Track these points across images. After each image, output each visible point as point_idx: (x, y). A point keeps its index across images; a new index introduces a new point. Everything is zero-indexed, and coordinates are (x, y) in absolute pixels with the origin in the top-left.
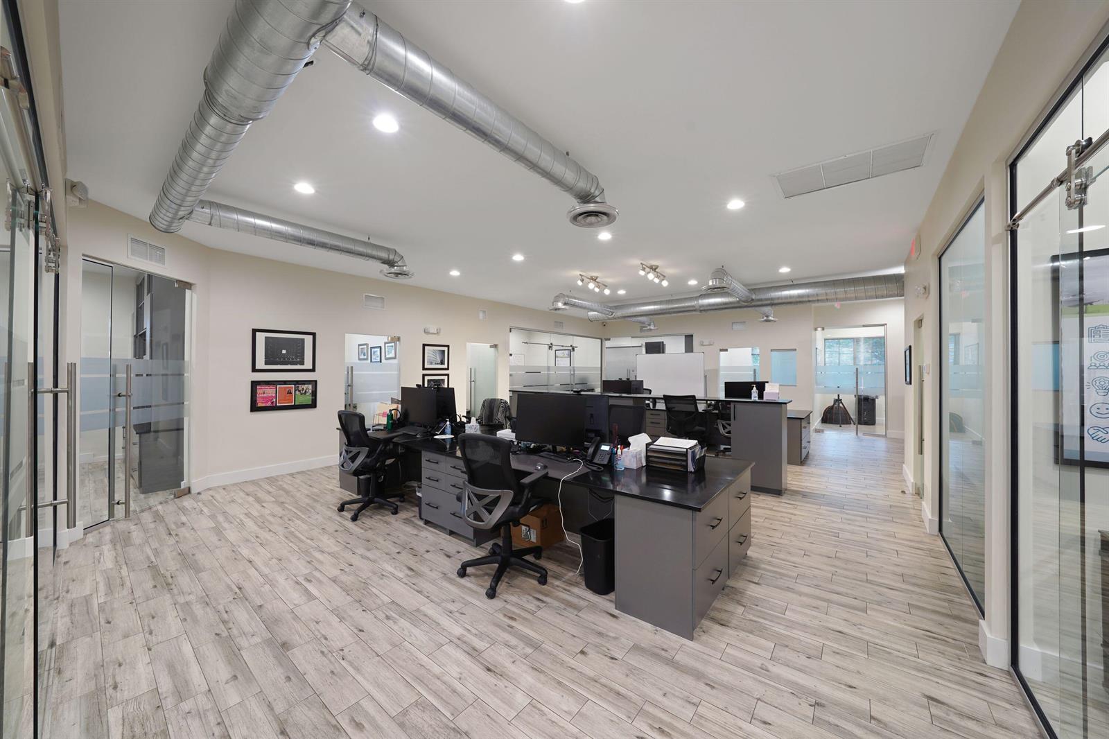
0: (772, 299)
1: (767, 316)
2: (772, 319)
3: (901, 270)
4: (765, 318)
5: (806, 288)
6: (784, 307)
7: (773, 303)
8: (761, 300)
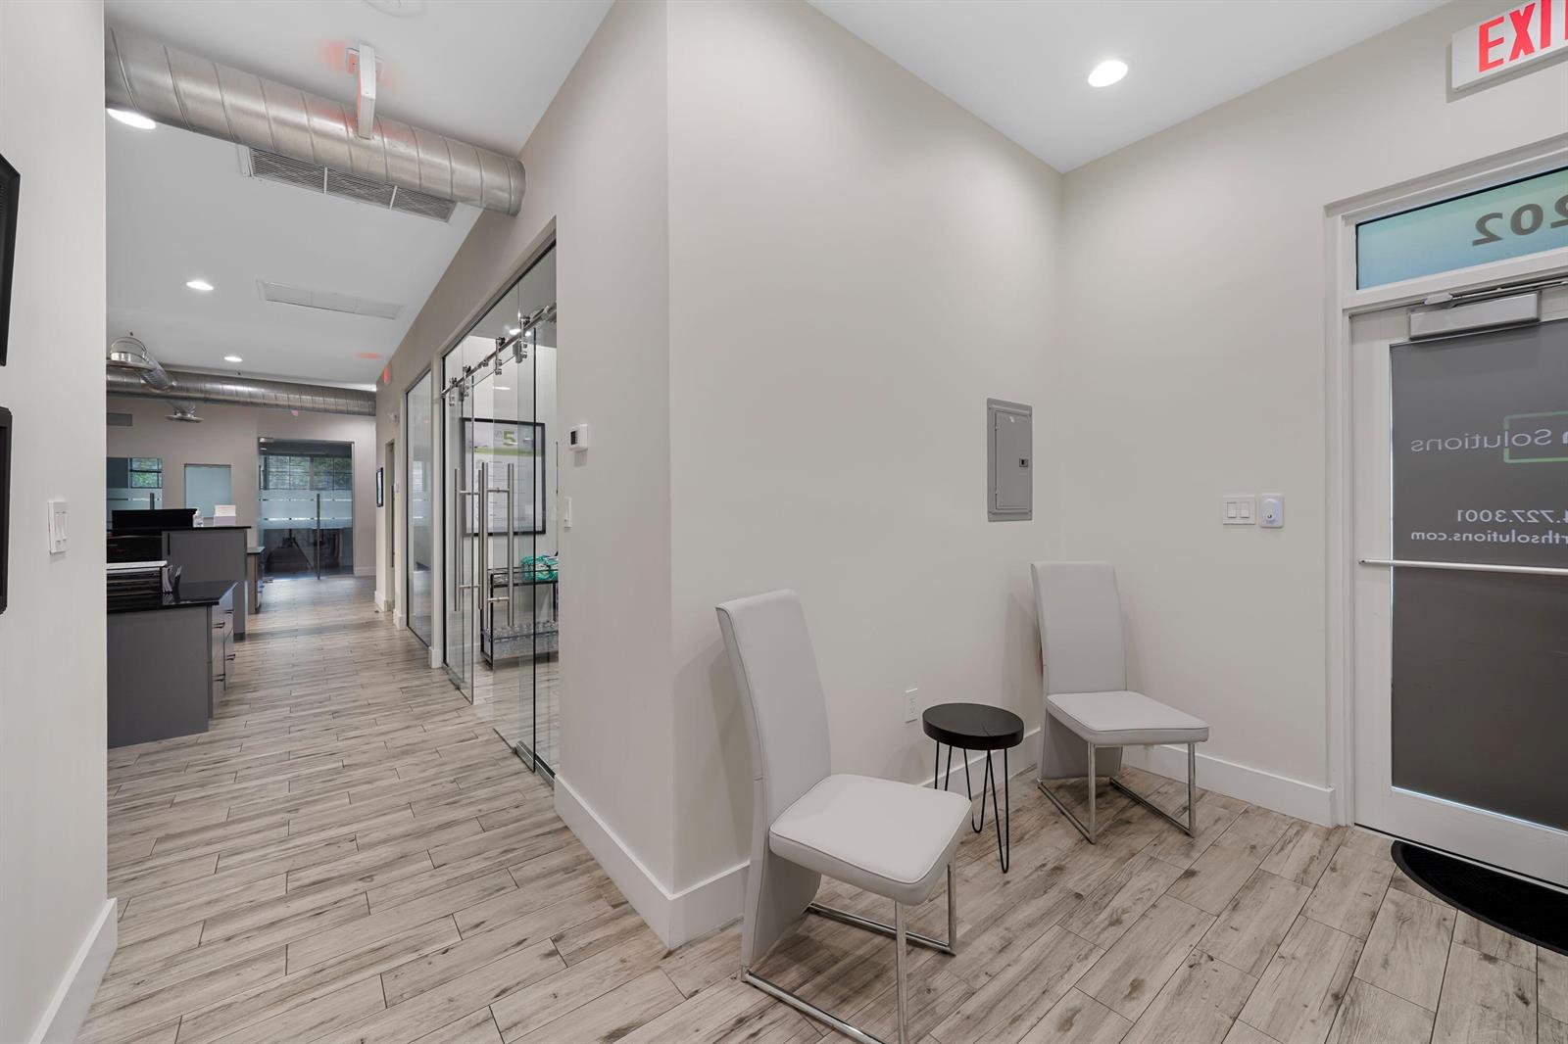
0: (206, 392)
1: (183, 413)
2: (193, 418)
3: (373, 388)
4: (179, 415)
5: (256, 386)
6: (223, 406)
7: (208, 400)
8: (188, 390)
